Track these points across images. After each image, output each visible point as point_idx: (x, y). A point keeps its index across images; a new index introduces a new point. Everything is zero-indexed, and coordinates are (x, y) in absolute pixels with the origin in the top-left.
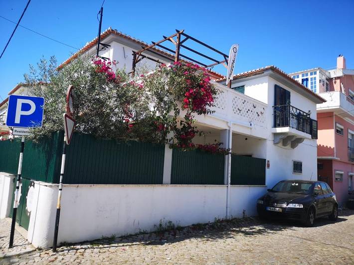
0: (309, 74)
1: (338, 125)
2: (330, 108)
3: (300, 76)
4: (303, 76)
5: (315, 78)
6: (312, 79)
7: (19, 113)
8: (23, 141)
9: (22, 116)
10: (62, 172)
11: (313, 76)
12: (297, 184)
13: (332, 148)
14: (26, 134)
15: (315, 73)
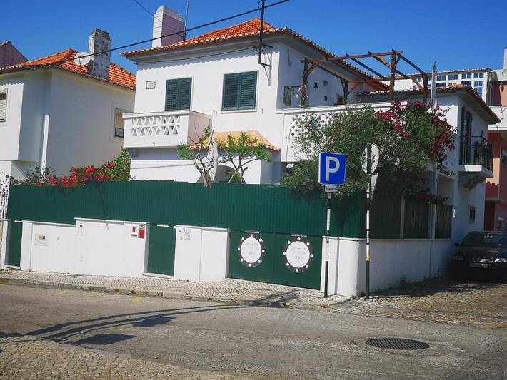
0: (473, 75)
1: (503, 152)
2: (499, 129)
3: (460, 76)
4: (463, 77)
5: (481, 83)
6: (476, 83)
7: (328, 170)
8: (330, 197)
9: (330, 173)
10: (368, 228)
11: (478, 80)
12: (491, 237)
13: (496, 184)
14: (333, 191)
15: (482, 76)
